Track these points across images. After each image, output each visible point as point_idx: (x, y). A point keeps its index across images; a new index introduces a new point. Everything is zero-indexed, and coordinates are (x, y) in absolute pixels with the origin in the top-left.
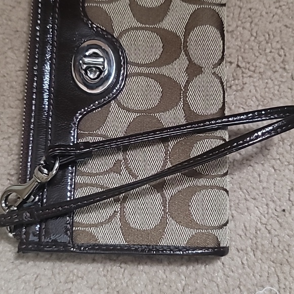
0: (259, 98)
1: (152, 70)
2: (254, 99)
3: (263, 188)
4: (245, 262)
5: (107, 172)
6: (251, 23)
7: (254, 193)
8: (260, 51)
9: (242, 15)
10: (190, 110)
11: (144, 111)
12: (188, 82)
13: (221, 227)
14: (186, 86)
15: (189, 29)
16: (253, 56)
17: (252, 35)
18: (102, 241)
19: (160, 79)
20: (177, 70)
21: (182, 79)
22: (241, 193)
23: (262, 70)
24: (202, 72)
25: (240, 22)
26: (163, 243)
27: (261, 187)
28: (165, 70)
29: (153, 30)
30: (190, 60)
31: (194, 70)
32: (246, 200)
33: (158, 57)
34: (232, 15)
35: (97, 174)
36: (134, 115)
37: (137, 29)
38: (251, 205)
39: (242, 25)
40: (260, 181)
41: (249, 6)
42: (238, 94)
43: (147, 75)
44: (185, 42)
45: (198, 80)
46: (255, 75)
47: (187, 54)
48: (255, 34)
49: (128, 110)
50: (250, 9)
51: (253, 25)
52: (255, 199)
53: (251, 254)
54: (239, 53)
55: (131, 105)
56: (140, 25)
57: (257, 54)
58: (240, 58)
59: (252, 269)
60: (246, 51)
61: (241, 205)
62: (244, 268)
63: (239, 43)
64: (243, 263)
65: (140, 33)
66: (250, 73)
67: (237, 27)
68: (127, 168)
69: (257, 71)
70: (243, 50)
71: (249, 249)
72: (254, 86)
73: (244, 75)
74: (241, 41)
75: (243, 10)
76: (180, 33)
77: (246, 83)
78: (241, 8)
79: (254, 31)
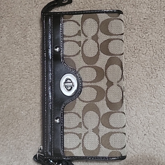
1: (93, 84)
5: (76, 127)
6: (152, 47)
8: (160, 58)
10: (109, 101)
11: (90, 102)
12: (107, 89)
13: (123, 148)
14: (107, 91)
15: (107, 66)
16: (157, 61)
18: (75, 155)
19: (96, 88)
20: (103, 84)
21: (105, 87)
23: (163, 66)
24: (113, 84)
25: (147, 48)
26: (99, 155)
28: (98, 84)
29: (92, 67)
30: (108, 79)
31: (110, 84)
33: (95, 78)
35: (72, 128)
36: (86, 104)
37: (86, 67)
41: (149, 40)
43: (91, 86)
44: (106, 72)
45: (111, 88)
46: (161, 69)
47: (107, 77)
48: (155, 52)
49: (84, 101)
50: (150, 41)
51: (153, 48)
55: (85, 99)
56: (87, 65)
57: (159, 60)
58: (152, 64)
60: (154, 60)
63: (150, 58)
65: (87, 68)
67: (147, 51)
68: (84, 125)
69: (161, 67)
70: (152, 60)
72: (161, 74)
73: (156, 71)
75: (147, 43)
76: (104, 68)
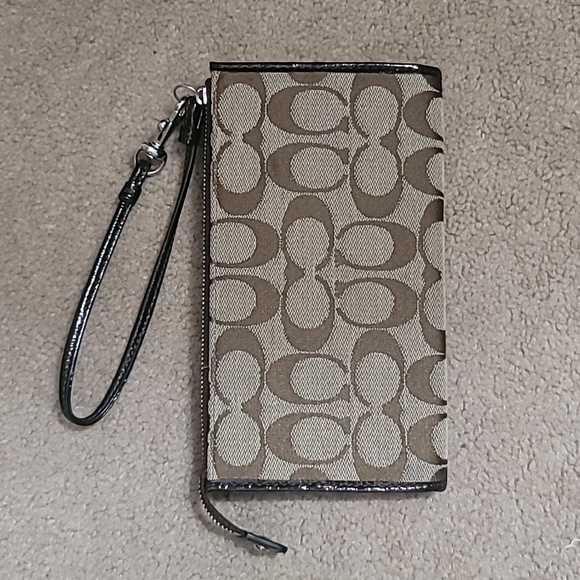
0: (569, 309)
2: (563, 310)
3: (572, 422)
4: (548, 510)
7: (560, 428)
9: (550, 201)
17: (562, 228)
22: (545, 426)
27: (569, 421)
32: (551, 435)
34: (536, 202)
38: (557, 441)
39: (550, 215)
40: (569, 413)
42: (543, 304)
52: (561, 435)
53: (556, 500)
54: (544, 251)
59: (556, 518)
61: (544, 442)
62: (546, 516)
64: (545, 511)
66: (559, 277)
71: (553, 494)
74: (549, 236)
77: (553, 291)
78: (549, 192)
79: (565, 222)
